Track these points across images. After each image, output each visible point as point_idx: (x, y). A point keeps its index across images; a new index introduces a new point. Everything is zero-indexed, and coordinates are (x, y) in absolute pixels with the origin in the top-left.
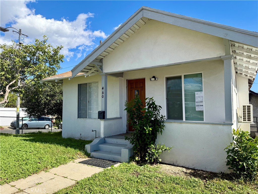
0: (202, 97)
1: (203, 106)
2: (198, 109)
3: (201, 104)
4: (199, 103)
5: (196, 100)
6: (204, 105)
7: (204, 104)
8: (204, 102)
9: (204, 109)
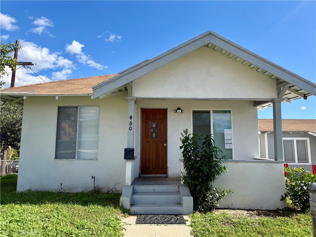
0: (231, 134)
1: (231, 143)
2: (227, 147)
3: (230, 142)
4: (228, 141)
5: (226, 138)
6: (233, 143)
7: (233, 141)
8: (233, 140)
9: (233, 147)
